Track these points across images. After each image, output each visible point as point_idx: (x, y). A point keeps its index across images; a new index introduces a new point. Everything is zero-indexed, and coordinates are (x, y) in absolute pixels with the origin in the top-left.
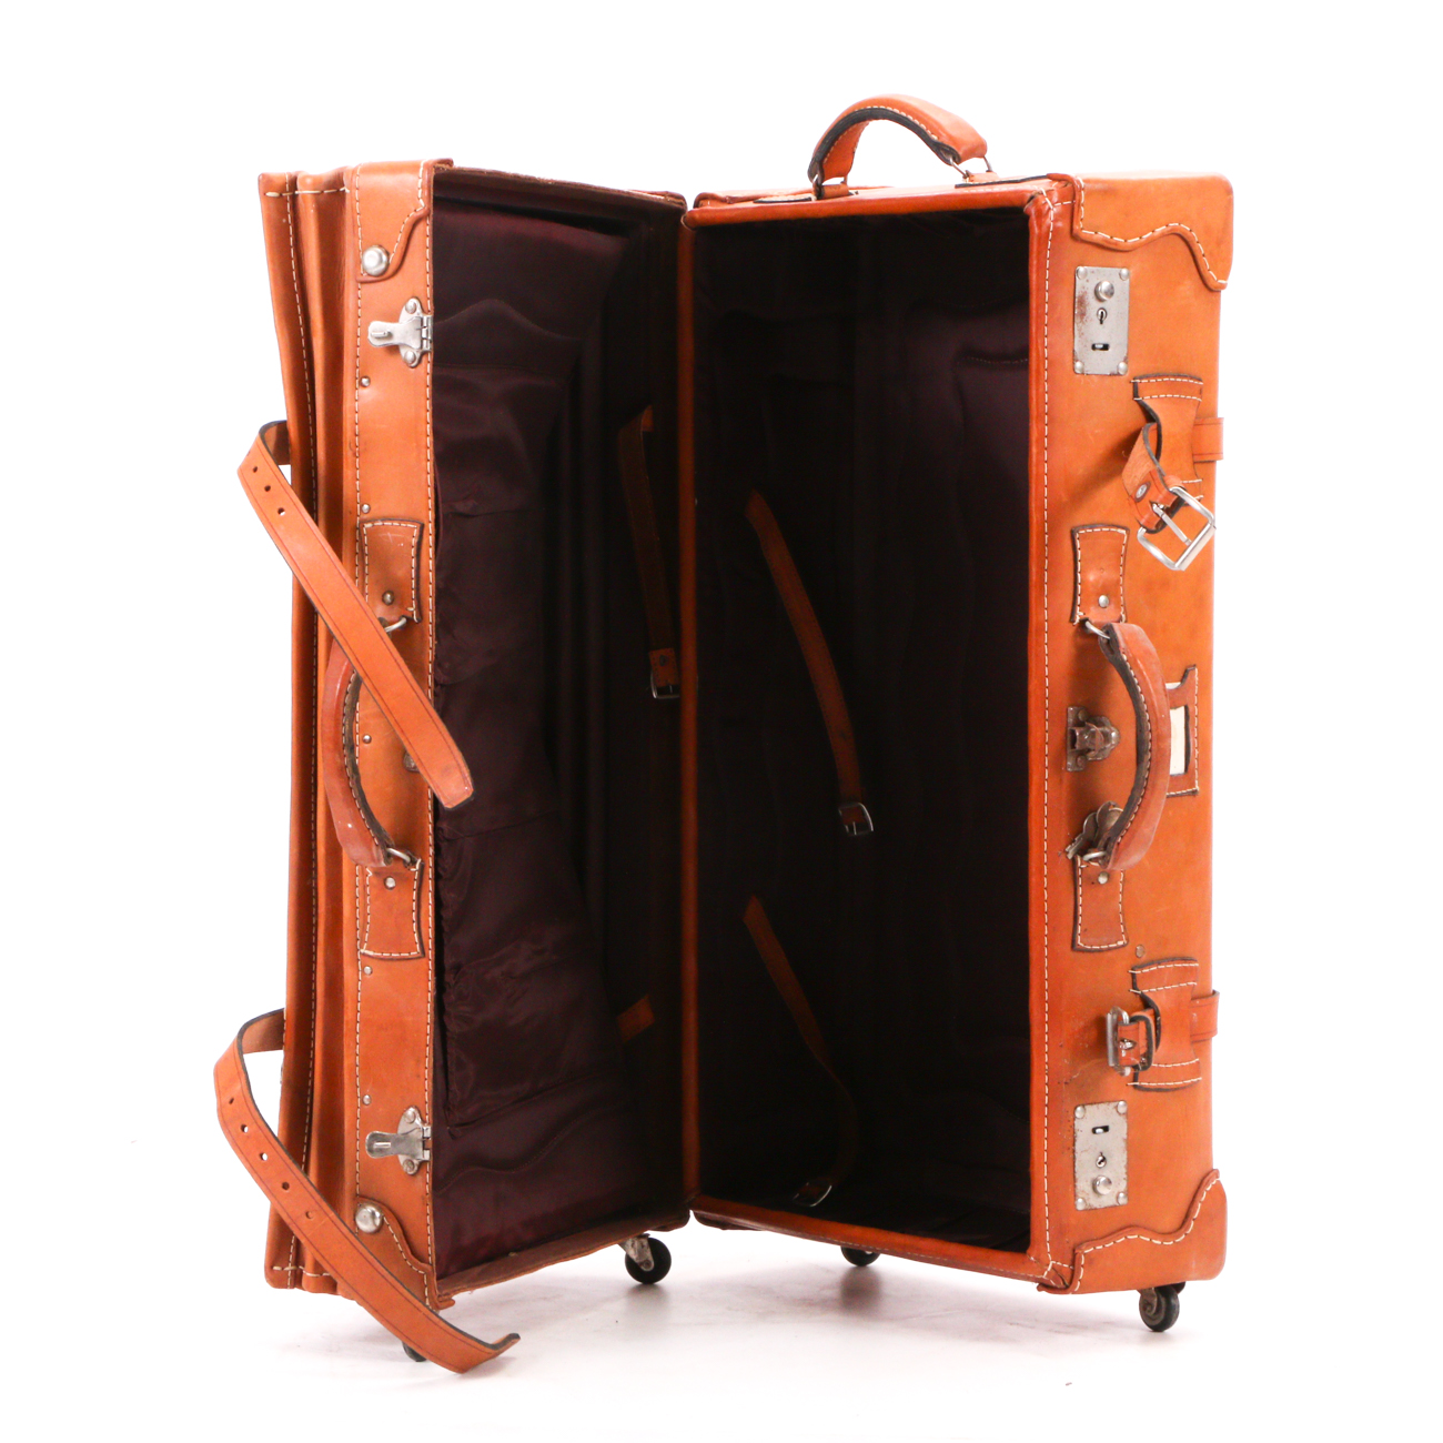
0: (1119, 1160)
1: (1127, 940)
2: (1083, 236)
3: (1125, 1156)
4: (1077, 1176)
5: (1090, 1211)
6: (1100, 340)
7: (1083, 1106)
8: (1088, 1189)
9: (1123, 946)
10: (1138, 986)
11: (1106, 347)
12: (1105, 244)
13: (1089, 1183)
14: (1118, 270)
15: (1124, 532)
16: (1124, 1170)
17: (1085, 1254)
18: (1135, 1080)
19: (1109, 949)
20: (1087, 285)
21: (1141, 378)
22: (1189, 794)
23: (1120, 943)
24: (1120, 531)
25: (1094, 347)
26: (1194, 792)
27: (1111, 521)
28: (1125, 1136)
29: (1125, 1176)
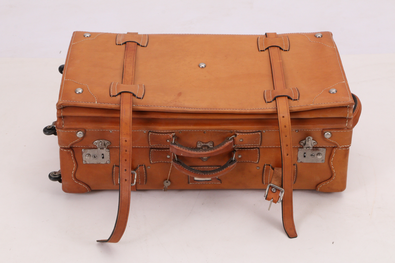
0: (95, 161)
1: (152, 164)
2: (334, 150)
3: (96, 163)
4: (91, 149)
5: (82, 153)
6: (306, 155)
7: (109, 151)
8: (88, 153)
9: (151, 162)
10: (140, 167)
11: (305, 156)
12: (331, 156)
13: (89, 153)
14: (324, 160)
15: (257, 162)
16: (92, 163)
17: (70, 151)
18: (115, 166)
19: (150, 158)
20: (321, 151)
21: (296, 166)
22: (189, 181)
23: (151, 161)
24: (258, 160)
25: (305, 153)
26: (189, 183)
27: (260, 158)
28: (101, 163)
29: (91, 163)
